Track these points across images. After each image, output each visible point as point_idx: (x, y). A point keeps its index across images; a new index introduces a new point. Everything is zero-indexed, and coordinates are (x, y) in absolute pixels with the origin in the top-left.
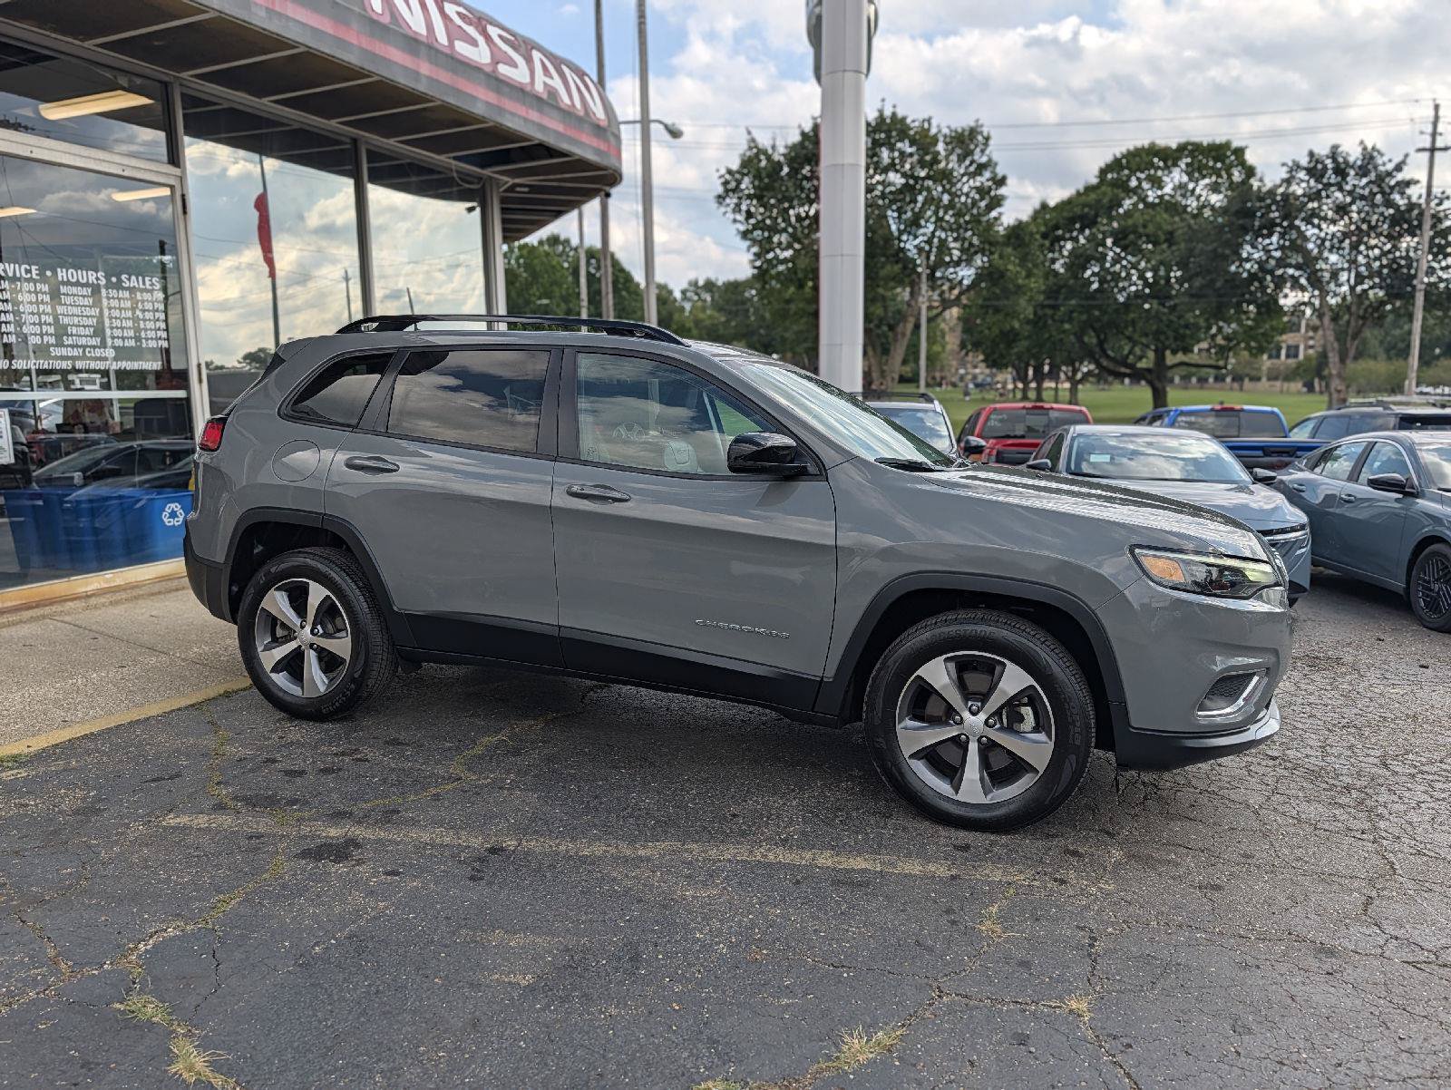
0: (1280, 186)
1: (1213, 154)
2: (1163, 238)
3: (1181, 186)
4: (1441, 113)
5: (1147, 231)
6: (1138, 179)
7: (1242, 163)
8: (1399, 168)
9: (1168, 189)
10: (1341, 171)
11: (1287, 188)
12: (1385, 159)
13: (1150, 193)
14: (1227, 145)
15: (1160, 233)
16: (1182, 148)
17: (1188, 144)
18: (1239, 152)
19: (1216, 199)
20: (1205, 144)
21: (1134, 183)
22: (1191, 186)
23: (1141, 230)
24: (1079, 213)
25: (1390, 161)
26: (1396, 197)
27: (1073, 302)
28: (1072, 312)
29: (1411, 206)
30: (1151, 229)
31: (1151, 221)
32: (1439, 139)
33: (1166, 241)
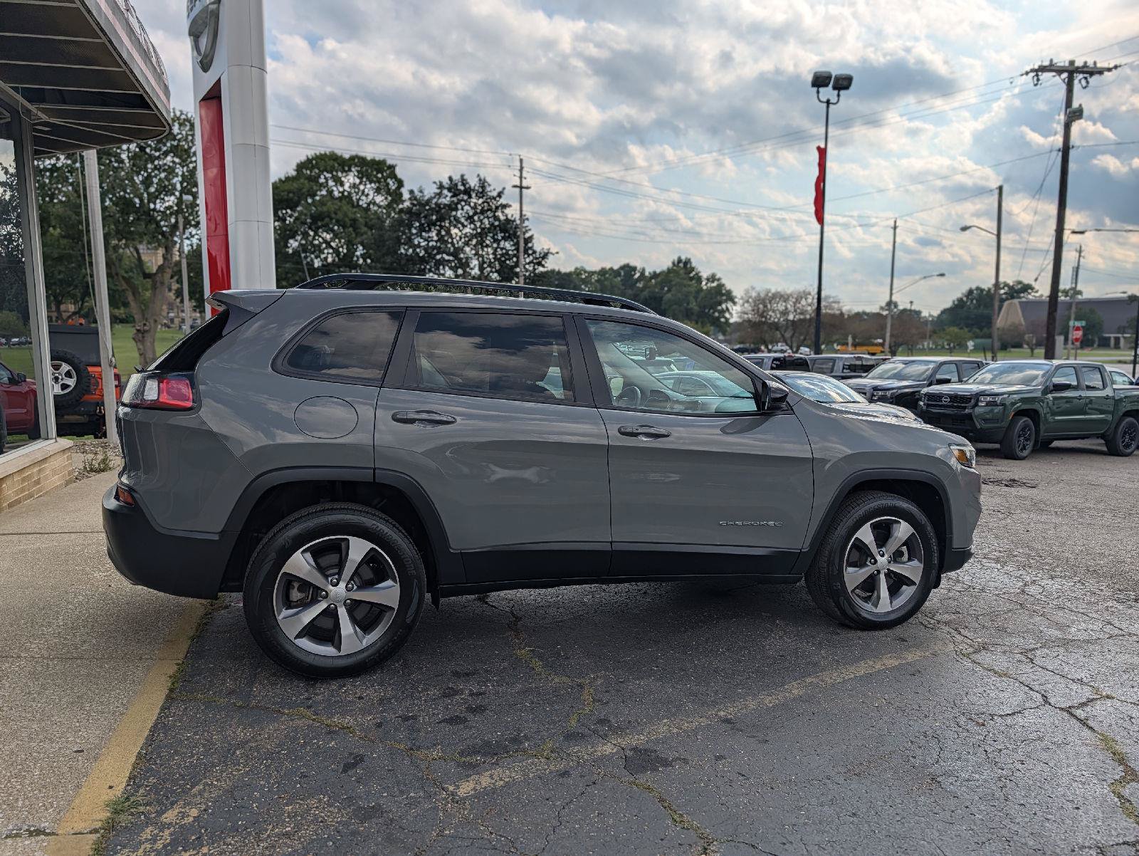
0: (434, 197)
1: (376, 167)
2: (349, 223)
3: (354, 186)
4: (524, 165)
5: (338, 217)
6: (326, 178)
7: (393, 176)
8: (500, 195)
9: (347, 187)
10: (468, 192)
11: (439, 199)
12: (492, 188)
13: (335, 189)
14: (383, 162)
15: (347, 219)
16: (352, 158)
17: (357, 156)
18: (392, 167)
19: (379, 199)
20: (369, 158)
21: (322, 180)
22: (362, 187)
23: (333, 216)
24: (286, 197)
25: (494, 190)
26: (499, 214)
27: (287, 265)
28: (287, 273)
29: (508, 220)
30: (340, 216)
31: (339, 209)
32: (524, 181)
33: (351, 226)
